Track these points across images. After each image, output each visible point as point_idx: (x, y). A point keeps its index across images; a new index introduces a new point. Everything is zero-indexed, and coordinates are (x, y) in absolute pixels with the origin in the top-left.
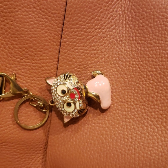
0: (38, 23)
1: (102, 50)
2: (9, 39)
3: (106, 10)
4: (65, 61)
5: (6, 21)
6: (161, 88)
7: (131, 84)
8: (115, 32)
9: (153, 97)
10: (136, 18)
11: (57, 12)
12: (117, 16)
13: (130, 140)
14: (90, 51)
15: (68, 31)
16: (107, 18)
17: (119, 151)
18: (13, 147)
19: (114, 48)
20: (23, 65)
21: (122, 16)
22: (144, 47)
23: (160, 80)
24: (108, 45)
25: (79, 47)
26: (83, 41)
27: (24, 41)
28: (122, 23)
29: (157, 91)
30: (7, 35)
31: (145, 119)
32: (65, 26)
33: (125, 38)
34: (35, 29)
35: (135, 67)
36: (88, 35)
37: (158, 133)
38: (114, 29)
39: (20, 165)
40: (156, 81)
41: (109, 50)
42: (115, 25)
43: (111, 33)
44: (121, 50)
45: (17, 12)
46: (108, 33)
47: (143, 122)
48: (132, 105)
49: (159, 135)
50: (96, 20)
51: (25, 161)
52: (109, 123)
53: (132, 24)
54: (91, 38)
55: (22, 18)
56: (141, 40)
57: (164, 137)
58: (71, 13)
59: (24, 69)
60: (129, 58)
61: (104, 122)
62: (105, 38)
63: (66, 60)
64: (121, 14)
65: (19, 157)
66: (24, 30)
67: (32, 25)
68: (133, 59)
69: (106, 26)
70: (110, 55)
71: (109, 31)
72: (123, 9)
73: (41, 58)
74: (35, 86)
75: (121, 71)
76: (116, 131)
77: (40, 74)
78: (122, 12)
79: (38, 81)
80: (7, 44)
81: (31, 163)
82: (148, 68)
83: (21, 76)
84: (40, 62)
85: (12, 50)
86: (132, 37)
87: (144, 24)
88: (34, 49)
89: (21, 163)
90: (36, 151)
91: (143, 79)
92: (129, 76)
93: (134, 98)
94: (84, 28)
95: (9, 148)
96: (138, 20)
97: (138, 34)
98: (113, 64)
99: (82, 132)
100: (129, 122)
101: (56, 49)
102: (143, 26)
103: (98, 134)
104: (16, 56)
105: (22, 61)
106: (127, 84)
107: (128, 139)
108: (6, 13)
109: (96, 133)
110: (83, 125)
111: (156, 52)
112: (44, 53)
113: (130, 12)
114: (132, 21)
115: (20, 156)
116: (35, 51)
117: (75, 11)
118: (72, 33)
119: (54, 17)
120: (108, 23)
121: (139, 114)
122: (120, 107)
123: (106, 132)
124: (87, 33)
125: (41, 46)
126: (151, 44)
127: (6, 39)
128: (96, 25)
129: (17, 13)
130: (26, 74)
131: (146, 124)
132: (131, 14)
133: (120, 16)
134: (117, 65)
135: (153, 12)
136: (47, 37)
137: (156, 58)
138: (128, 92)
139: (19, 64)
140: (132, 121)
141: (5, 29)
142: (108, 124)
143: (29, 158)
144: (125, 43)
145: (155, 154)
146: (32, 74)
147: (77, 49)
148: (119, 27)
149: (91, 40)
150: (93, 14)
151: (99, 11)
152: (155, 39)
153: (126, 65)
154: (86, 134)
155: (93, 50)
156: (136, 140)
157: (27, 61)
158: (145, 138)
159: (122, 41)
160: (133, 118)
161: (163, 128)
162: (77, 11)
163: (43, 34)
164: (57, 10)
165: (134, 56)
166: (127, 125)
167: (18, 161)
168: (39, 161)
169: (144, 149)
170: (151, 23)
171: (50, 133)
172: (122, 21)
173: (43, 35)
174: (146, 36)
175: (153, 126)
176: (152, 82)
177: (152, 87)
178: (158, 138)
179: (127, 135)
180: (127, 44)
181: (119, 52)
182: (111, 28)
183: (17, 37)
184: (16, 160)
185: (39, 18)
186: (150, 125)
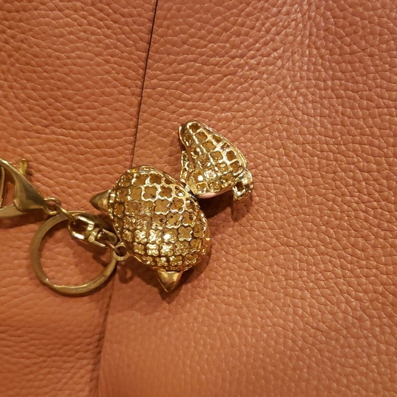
0: (88, 39)
1: (248, 111)
2: (16, 74)
3: (262, 9)
4: (153, 134)
5: (9, 31)
6: (389, 216)
7: (313, 201)
8: (283, 66)
9: (366, 238)
10: (336, 31)
11: (135, 11)
12: (289, 25)
13: (300, 343)
14: (216, 112)
15: (161, 59)
16: (264, 29)
17: (270, 368)
18: (21, 339)
19: (277, 108)
20: (48, 140)
21: (301, 25)
22: (352, 108)
23: (386, 193)
24: (262, 99)
25: (188, 100)
26: (199, 86)
27: (52, 81)
28: (302, 43)
29: (376, 221)
30: (13, 65)
31: (342, 292)
32: (154, 46)
33: (305, 82)
34: (78, 52)
35: (327, 158)
36: (212, 73)
37: (371, 330)
38: (280, 57)
39: (37, 383)
40: (377, 195)
41: (264, 111)
42: (282, 48)
43: (271, 68)
44: (296, 111)
45: (36, 9)
46: (264, 68)
47: (337, 299)
48: (313, 256)
49: (375, 337)
50: (233, 34)
51: (49, 373)
52: (252, 297)
53: (326, 48)
54: (220, 79)
55: (47, 24)
56: (346, 89)
57: (387, 343)
58: (169, 15)
59: (51, 150)
60: (313, 135)
61: (241, 292)
62: (256, 79)
63: (156, 133)
64: (299, 20)
65: (35, 364)
66: (54, 54)
67: (71, 42)
68: (323, 138)
69: (258, 50)
70: (267, 126)
71: (266, 64)
72: (306, 7)
73: (93, 124)
74: (77, 194)
75: (292, 165)
76: (268, 317)
77: (89, 164)
78: (302, 16)
79: (85, 180)
80: (11, 87)
81: (64, 380)
82: (359, 162)
83: (42, 167)
84: (90, 135)
85: (24, 102)
86: (324, 81)
87: (355, 47)
88: (77, 102)
89: (41, 377)
90: (77, 352)
91: (344, 189)
92: (310, 181)
93: (318, 237)
94: (201, 54)
95: (9, 340)
96: (341, 38)
97: (339, 74)
98: (273, 147)
99: (185, 314)
100: (302, 298)
101: (131, 105)
102: (353, 53)
103: (223, 321)
104: (33, 118)
105: (47, 130)
106: (303, 200)
107: (294, 341)
108: (9, 12)
109: (220, 318)
110: (189, 297)
111: (382, 121)
112: (101, 113)
113: (323, 15)
114: (325, 38)
115: (38, 361)
116: (80, 108)
117: (179, 10)
118: (171, 64)
119: (126, 24)
120: (266, 44)
121: (327, 279)
122: (282, 257)
123: (244, 317)
124: (208, 65)
125: (93, 94)
126: (369, 99)
127: (10, 76)
128: (233, 47)
129: (35, 12)
130: (56, 164)
131: (343, 306)
132: (324, 22)
133: (297, 25)
134: (281, 149)
135: (380, 17)
136: (108, 73)
137: (382, 136)
138: (304, 221)
139: (39, 138)
140: (309, 296)
141: (6, 52)
142: (249, 298)
143: (59, 368)
144: (305, 96)
145: (360, 384)
146: (70, 163)
147: (183, 106)
148: (293, 53)
149: (219, 85)
150: (226, 19)
151: (242, 11)
152: (381, 87)
153: (304, 151)
154: (196, 319)
155: (224, 110)
156: (313, 344)
157: (59, 130)
158: (337, 340)
159: (297, 88)
160: (312, 289)
161: (385, 320)
162: (185, 11)
163: (99, 65)
164: (135, 8)
165: (326, 128)
166: (295, 306)
167: (31, 373)
168: (82, 377)
169: (334, 369)
170: (372, 46)
171: (110, 311)
172: (302, 40)
173: (99, 69)
174: (359, 78)
175: (361, 312)
176: (366, 197)
177: (366, 212)
178: (370, 345)
179: (293, 331)
180: (310, 97)
181: (288, 116)
182: (272, 55)
183: (35, 72)
184: (26, 371)
185: (90, 24)
186: (354, 309)
